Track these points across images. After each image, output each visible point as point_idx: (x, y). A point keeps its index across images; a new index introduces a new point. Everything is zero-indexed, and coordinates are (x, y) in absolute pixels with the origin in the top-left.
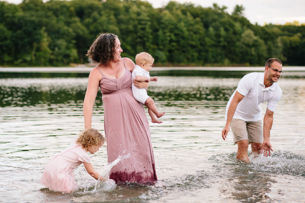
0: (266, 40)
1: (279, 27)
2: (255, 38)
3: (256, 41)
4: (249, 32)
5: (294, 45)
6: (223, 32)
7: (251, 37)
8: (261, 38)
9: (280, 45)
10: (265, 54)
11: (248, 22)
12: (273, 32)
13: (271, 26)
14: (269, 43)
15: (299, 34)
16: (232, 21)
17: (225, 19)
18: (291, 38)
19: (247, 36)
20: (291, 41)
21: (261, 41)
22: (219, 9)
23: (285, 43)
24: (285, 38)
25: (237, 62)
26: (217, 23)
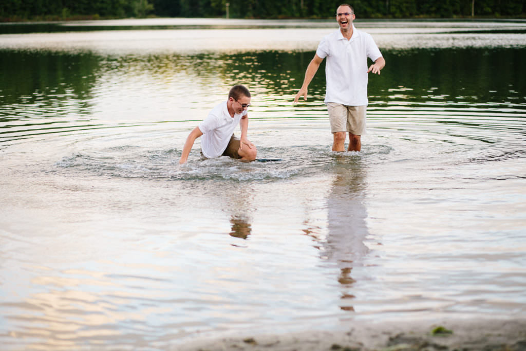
25: (80, 13)
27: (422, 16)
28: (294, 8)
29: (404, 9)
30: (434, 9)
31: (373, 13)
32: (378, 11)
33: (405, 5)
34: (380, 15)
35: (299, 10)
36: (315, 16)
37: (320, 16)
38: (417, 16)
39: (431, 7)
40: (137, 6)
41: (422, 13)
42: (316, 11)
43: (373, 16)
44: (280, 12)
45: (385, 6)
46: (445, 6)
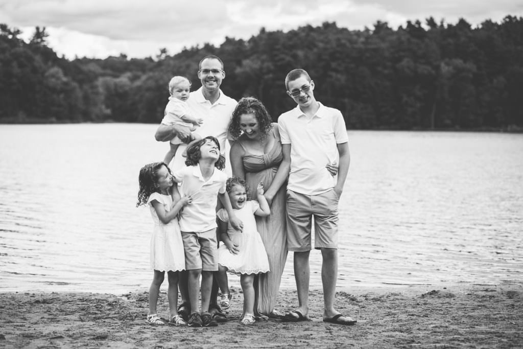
0: (81, 82)
1: (97, 61)
2: (65, 79)
3: (66, 84)
4: (55, 70)
5: (121, 91)
6: (16, 70)
7: (58, 78)
8: (74, 79)
9: (101, 90)
10: (81, 105)
11: (55, 54)
12: (90, 71)
13: (85, 61)
14: (86, 87)
15: (129, 74)
16: (30, 53)
17: (20, 49)
18: (117, 80)
19: (53, 76)
20: (116, 85)
21: (75, 84)
22: (10, 33)
23: (107, 88)
24: (108, 79)
25: (38, 116)
26: (7, 54)
29: (365, 120)
30: (393, 120)
39: (391, 118)
41: (382, 124)
46: (406, 118)
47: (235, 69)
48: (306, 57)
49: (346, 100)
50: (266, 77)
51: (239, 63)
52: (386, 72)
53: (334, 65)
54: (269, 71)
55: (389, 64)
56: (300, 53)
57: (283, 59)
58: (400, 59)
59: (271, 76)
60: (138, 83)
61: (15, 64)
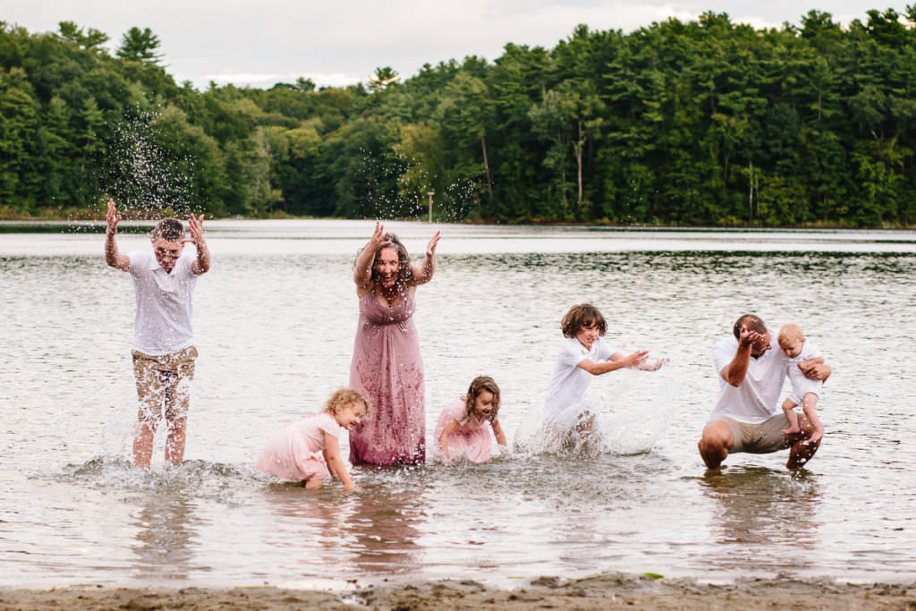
0: (221, 137)
1: (253, 94)
2: (190, 130)
3: (193, 139)
4: (170, 111)
5: (301, 154)
6: (93, 113)
7: (179, 128)
8: (207, 132)
9: (263, 153)
11: (169, 80)
12: (240, 114)
13: (231, 92)
14: (229, 145)
15: (317, 121)
16: (120, 78)
17: (99, 73)
18: (293, 133)
20: (291, 142)
21: (210, 141)
22: (81, 40)
24: (275, 129)
26: (76, 84)
27: (819, 223)
28: (565, 202)
29: (785, 209)
30: (844, 209)
31: (721, 215)
32: (733, 212)
33: (786, 200)
34: (735, 220)
35: (574, 208)
36: (606, 220)
37: (615, 219)
38: (809, 224)
39: (839, 205)
40: (251, 192)
41: (820, 217)
42: (608, 209)
43: (722, 220)
44: (536, 212)
45: (746, 203)
46: (867, 205)
47: (527, 110)
48: (669, 85)
49: (749, 170)
50: (589, 124)
51: (535, 96)
52: (828, 113)
53: (724, 100)
54: (596, 114)
55: (834, 97)
56: (657, 77)
57: (624, 89)
58: (854, 89)
59: (599, 121)
60: (334, 139)
61: (91, 102)
